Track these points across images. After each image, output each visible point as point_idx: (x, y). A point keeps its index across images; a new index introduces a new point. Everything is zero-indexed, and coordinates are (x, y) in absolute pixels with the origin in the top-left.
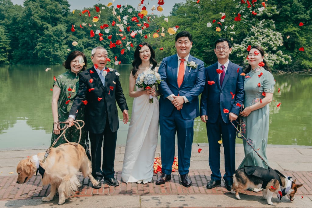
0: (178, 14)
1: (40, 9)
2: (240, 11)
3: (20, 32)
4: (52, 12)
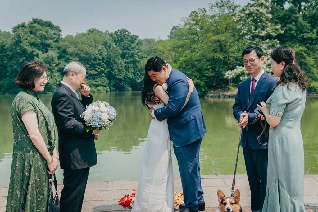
0: (175, 37)
1: (30, 35)
2: (242, 32)
3: (8, 60)
4: (42, 38)
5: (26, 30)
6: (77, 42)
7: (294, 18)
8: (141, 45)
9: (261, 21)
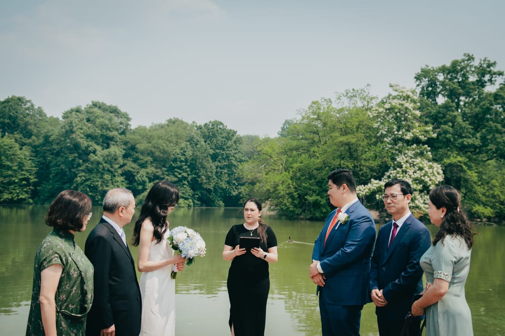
0: (288, 135)
1: (86, 123)
2: (380, 132)
3: (53, 156)
4: (103, 128)
5: (81, 116)
6: (151, 136)
7: (450, 117)
8: (240, 144)
9: (406, 120)
